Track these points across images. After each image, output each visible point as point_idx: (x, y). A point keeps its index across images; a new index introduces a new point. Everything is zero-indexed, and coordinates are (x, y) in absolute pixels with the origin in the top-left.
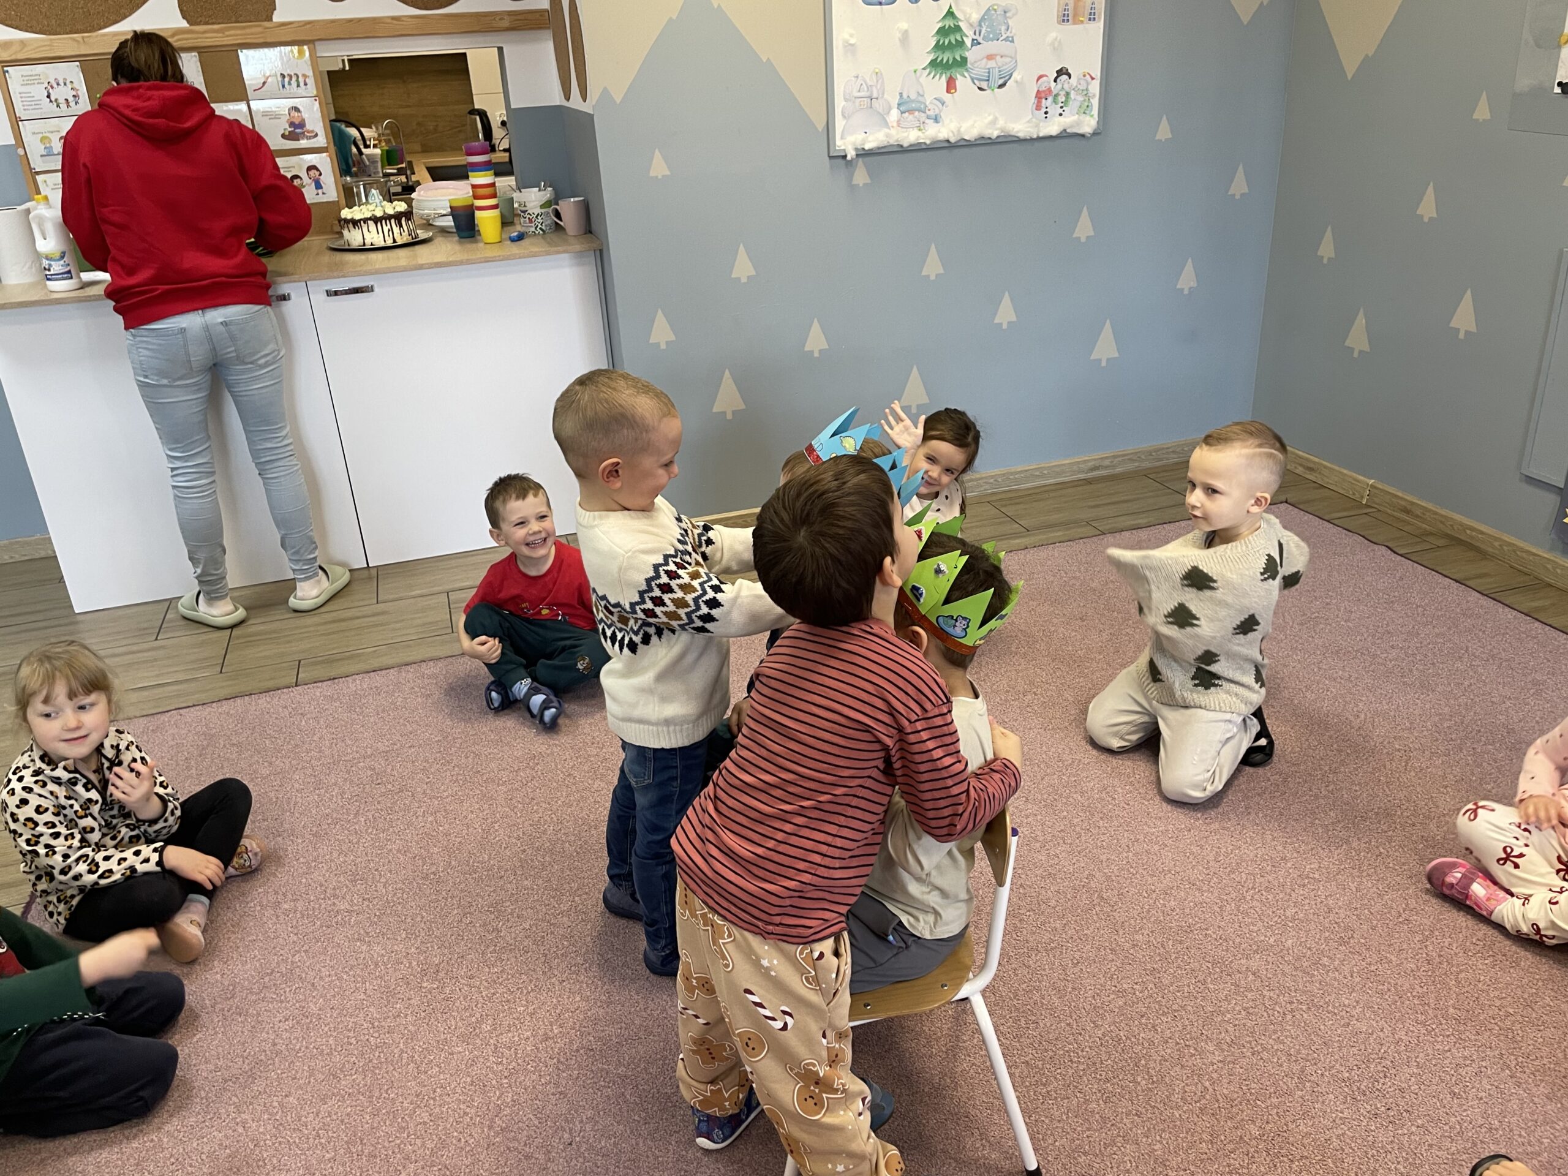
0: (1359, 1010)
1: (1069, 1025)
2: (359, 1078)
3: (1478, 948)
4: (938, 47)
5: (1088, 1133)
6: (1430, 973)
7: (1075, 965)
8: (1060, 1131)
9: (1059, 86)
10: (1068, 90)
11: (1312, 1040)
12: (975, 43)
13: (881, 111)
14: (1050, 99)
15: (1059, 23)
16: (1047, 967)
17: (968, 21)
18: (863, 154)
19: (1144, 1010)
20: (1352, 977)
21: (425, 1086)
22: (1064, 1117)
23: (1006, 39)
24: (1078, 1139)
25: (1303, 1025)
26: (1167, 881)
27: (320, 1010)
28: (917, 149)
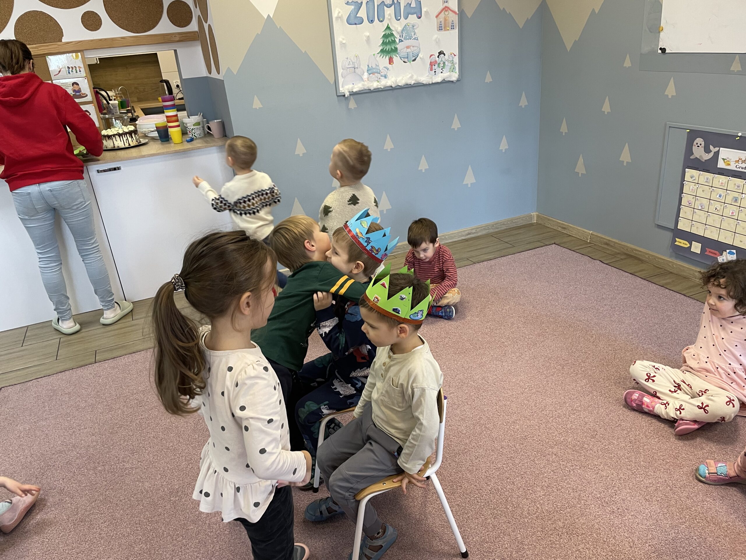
0: (602, 466)
1: (475, 486)
2: (144, 546)
3: (651, 435)
4: (384, 43)
5: (487, 533)
6: (631, 447)
7: (476, 459)
8: (475, 533)
9: (440, 59)
10: (444, 61)
11: (582, 481)
12: (401, 41)
13: (359, 74)
14: (436, 65)
15: (438, 30)
16: (464, 461)
17: (396, 31)
18: (353, 94)
19: (508, 476)
20: (598, 452)
21: (176, 546)
22: (476, 527)
23: (415, 39)
24: (483, 536)
25: (578, 475)
26: (514, 417)
27: (121, 516)
28: (377, 91)
